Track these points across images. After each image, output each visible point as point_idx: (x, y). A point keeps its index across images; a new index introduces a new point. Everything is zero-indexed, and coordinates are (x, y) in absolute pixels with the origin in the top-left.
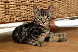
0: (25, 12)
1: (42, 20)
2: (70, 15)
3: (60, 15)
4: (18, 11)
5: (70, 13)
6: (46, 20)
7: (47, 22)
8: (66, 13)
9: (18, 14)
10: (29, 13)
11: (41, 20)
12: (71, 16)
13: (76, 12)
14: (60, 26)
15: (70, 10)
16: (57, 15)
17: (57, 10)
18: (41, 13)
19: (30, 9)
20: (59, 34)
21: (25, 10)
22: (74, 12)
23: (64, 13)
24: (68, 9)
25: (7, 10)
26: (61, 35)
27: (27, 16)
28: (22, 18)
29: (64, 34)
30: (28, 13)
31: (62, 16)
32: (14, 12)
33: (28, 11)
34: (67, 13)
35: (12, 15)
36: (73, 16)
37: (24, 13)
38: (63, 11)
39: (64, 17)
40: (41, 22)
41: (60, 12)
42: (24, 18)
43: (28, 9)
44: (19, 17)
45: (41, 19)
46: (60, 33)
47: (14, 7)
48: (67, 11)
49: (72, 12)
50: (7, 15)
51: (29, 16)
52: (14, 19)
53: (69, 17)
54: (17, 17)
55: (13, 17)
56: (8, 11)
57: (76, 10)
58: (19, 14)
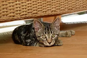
0: (26, 8)
1: (47, 39)
2: (78, 9)
3: (66, 10)
4: (17, 7)
5: (78, 7)
6: (52, 39)
7: (53, 41)
8: (73, 7)
9: (17, 11)
10: (31, 9)
11: (45, 39)
12: (80, 11)
13: (85, 5)
14: (67, 23)
15: (77, 4)
16: (64, 10)
17: (63, 5)
18: (45, 29)
19: (32, 4)
20: (66, 32)
21: (25, 6)
22: (82, 6)
23: (71, 8)
24: (76, 2)
25: (5, 6)
26: (68, 33)
27: (29, 13)
28: (23, 15)
29: (71, 32)
30: (29, 9)
31: (70, 11)
32: (13, 9)
33: (29, 7)
34: (75, 7)
35: (11, 13)
36: (82, 10)
37: (24, 9)
38: (70, 5)
39: (71, 12)
40: (46, 42)
41: (66, 7)
42: (26, 15)
43: (30, 5)
44: (19, 14)
45: (46, 37)
46: (68, 31)
47: (12, 3)
48: (75, 5)
49: (80, 6)
50: (5, 12)
51: (31, 12)
52: (13, 16)
53: (78, 11)
54: (17, 14)
55: (12, 14)
56: (6, 8)
57: (85, 3)
58: (20, 10)
